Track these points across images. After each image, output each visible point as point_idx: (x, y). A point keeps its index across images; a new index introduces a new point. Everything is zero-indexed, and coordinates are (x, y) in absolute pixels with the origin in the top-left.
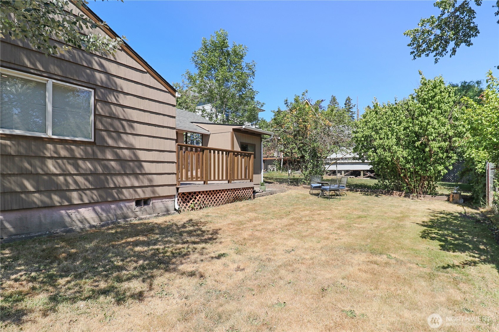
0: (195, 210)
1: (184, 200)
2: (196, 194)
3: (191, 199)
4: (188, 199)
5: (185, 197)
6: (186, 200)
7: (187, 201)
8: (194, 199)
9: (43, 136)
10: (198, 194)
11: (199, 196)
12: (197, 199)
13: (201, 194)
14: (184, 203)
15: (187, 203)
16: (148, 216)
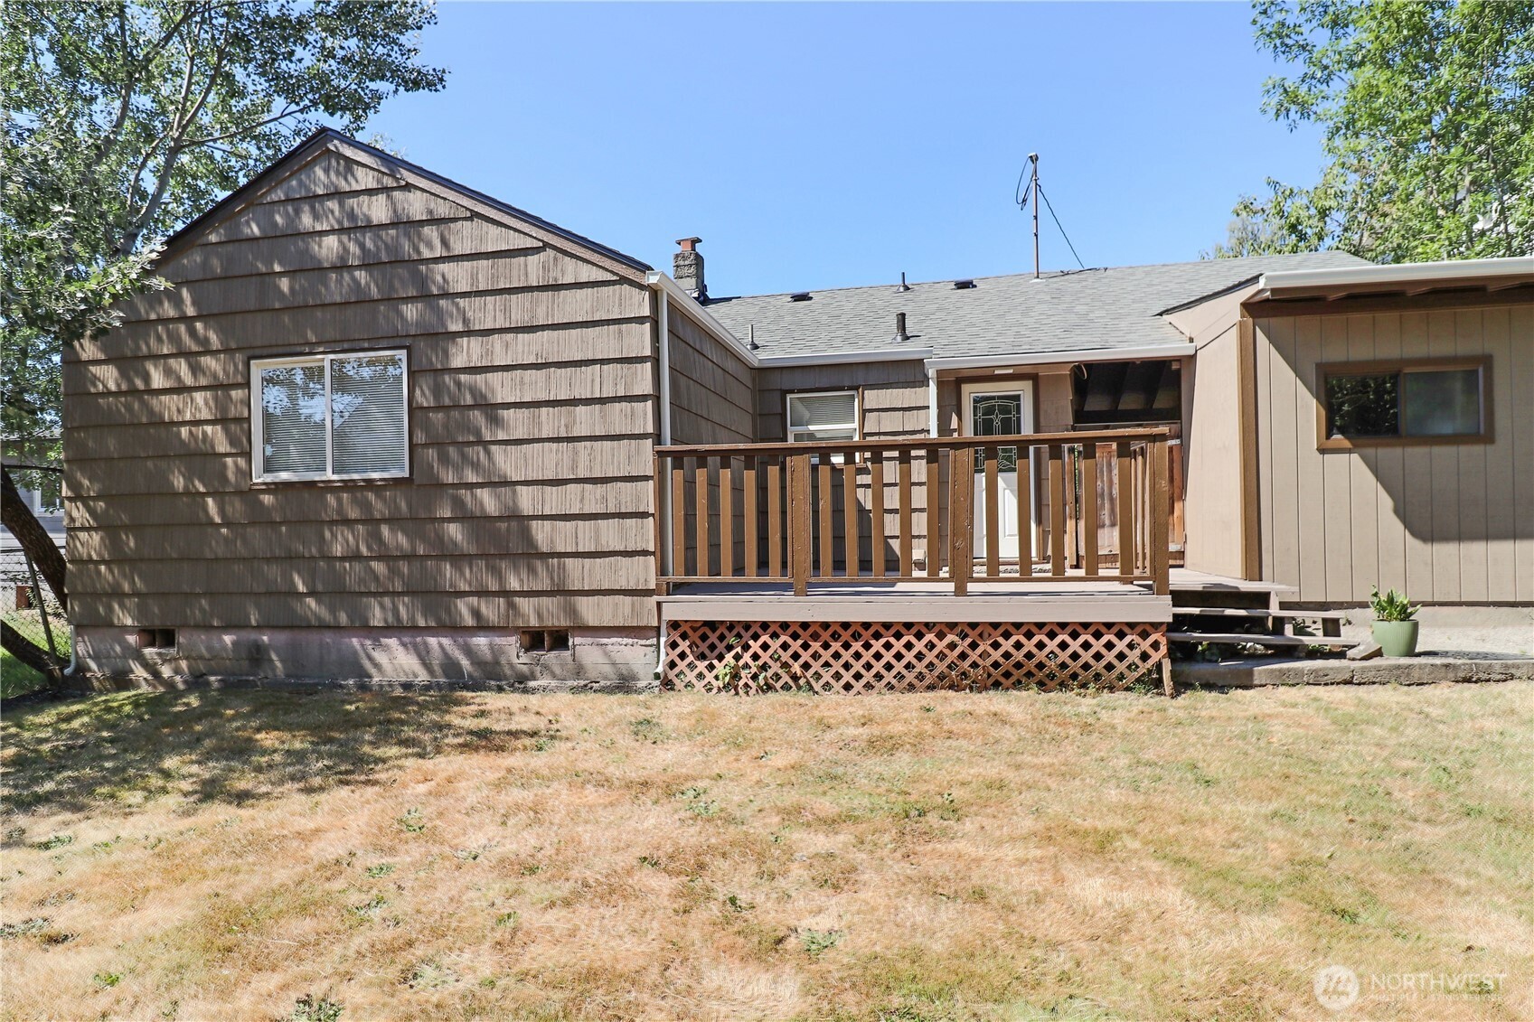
0: (737, 694)
1: (704, 647)
2: (751, 632)
3: (730, 648)
4: (721, 647)
5: (713, 638)
6: (712, 647)
7: (716, 652)
8: (739, 649)
9: (316, 477)
10: (760, 631)
11: (760, 642)
12: (751, 652)
13: (770, 630)
14: (702, 657)
15: (715, 662)
16: (554, 683)
